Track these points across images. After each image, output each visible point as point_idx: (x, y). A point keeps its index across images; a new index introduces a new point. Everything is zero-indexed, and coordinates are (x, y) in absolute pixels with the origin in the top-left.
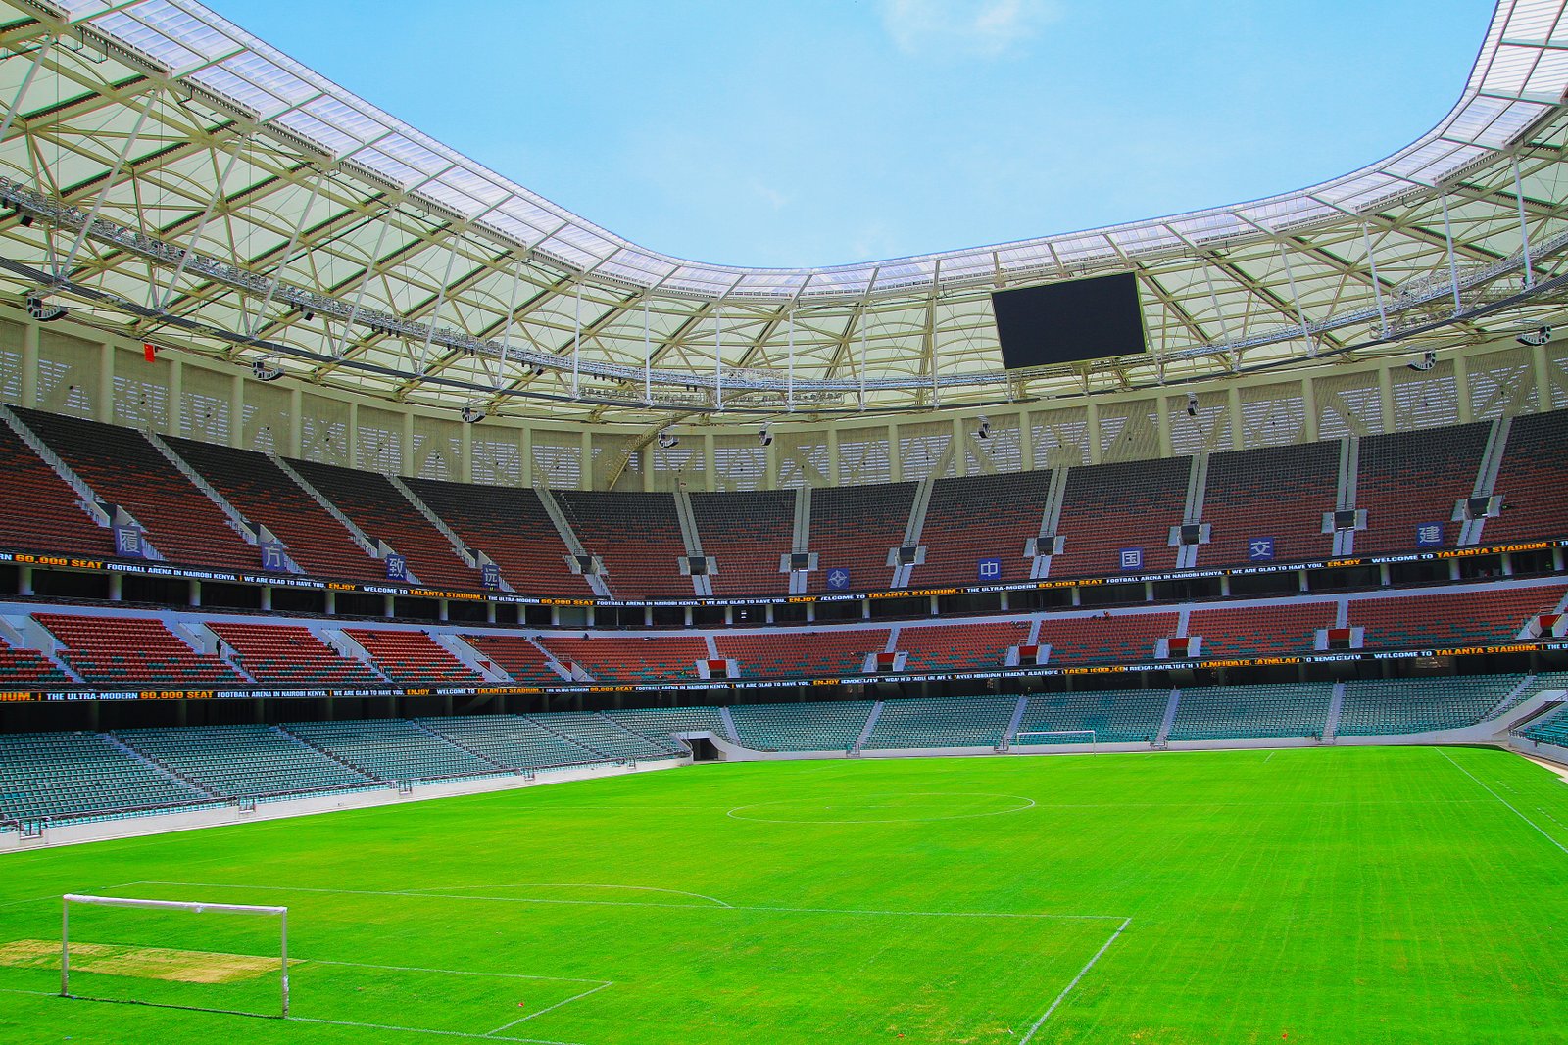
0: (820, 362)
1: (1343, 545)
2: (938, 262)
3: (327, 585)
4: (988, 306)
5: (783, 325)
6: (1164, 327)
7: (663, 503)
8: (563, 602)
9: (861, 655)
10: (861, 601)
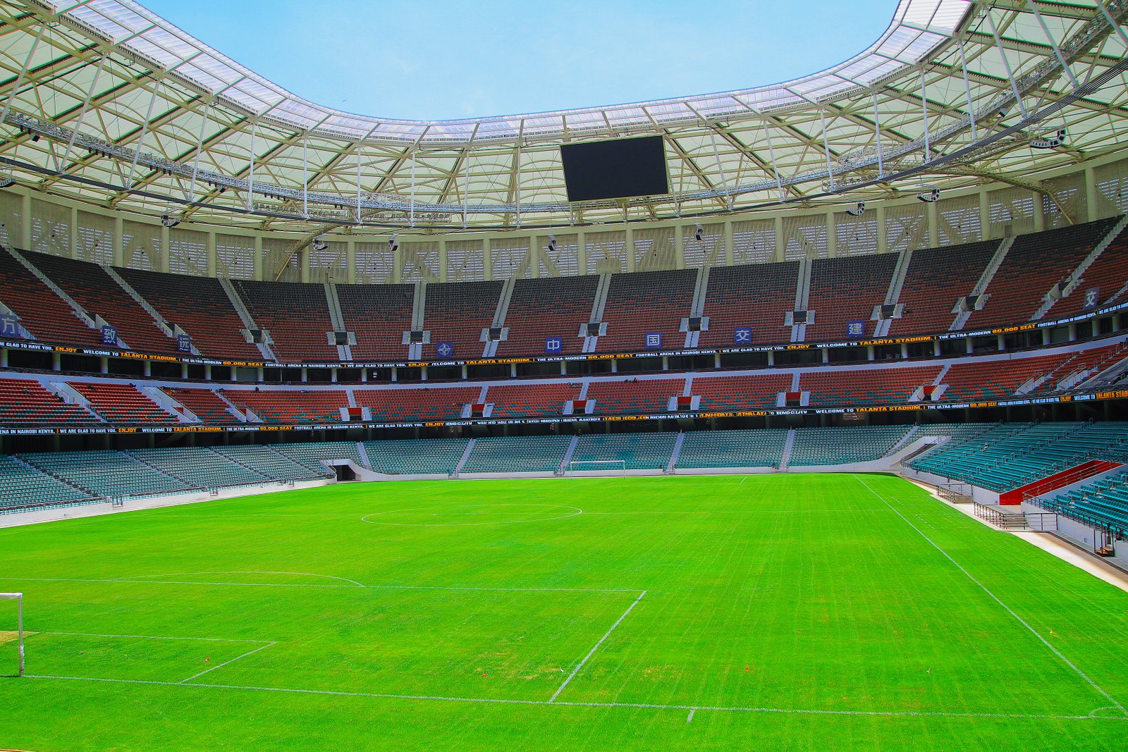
0: (434, 191)
1: (798, 334)
2: (523, 121)
3: (54, 348)
4: (558, 155)
5: (408, 163)
6: (681, 176)
7: (316, 291)
8: (239, 363)
9: (460, 405)
10: (460, 367)
